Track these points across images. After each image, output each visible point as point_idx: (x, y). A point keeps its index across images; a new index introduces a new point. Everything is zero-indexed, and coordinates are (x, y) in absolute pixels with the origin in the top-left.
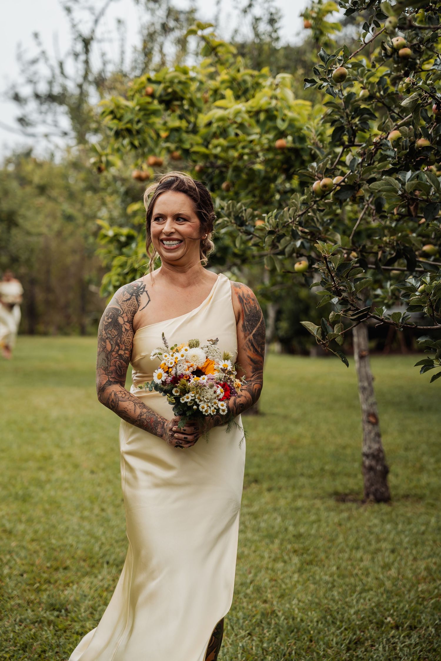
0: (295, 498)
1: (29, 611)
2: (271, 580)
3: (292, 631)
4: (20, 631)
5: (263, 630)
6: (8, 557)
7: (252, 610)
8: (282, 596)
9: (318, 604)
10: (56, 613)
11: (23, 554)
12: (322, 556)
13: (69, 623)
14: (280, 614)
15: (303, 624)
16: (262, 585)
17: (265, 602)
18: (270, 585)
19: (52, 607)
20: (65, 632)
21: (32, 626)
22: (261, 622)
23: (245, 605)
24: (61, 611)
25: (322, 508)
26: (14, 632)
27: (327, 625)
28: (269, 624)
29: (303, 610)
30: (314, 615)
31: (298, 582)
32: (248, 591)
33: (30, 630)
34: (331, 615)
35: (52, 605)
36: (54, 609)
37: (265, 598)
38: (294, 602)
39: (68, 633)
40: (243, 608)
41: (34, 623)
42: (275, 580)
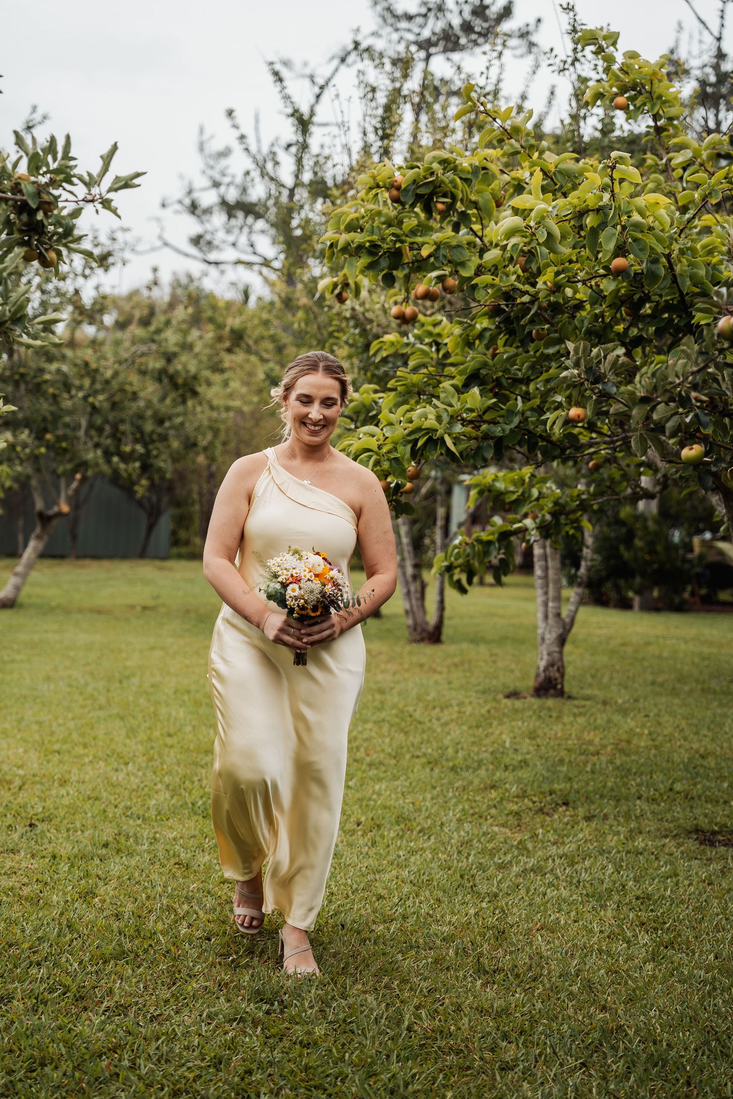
0: (632, 835)
1: (222, 999)
2: (609, 971)
3: (656, 1065)
4: (208, 1034)
5: (605, 1058)
6: (186, 907)
7: (583, 1023)
8: (631, 1000)
9: (694, 1019)
10: (265, 1007)
11: (209, 902)
12: (690, 934)
13: (286, 1024)
14: (631, 1033)
15: (672, 1053)
16: (596, 979)
17: (604, 1008)
18: (607, 980)
19: (259, 996)
20: (281, 1040)
21: (227, 1027)
22: (601, 1045)
23: (571, 1012)
24: (272, 1004)
25: (678, 854)
26: (200, 1035)
27: (712, 1056)
28: (615, 1048)
29: (671, 1027)
30: (690, 1038)
31: (654, 977)
32: (575, 988)
33: (226, 1033)
34: (718, 1040)
35: (258, 992)
36: (262, 1000)
37: (603, 1003)
38: (652, 1013)
39: (286, 1043)
40: (570, 1017)
41: (231, 1021)
42: (616, 972)
